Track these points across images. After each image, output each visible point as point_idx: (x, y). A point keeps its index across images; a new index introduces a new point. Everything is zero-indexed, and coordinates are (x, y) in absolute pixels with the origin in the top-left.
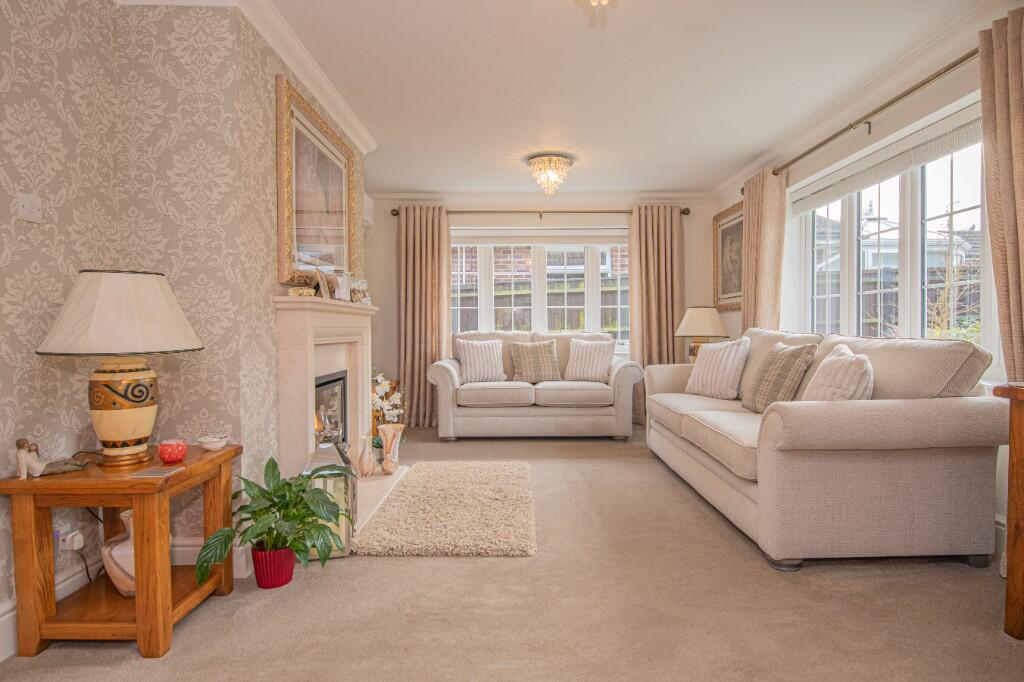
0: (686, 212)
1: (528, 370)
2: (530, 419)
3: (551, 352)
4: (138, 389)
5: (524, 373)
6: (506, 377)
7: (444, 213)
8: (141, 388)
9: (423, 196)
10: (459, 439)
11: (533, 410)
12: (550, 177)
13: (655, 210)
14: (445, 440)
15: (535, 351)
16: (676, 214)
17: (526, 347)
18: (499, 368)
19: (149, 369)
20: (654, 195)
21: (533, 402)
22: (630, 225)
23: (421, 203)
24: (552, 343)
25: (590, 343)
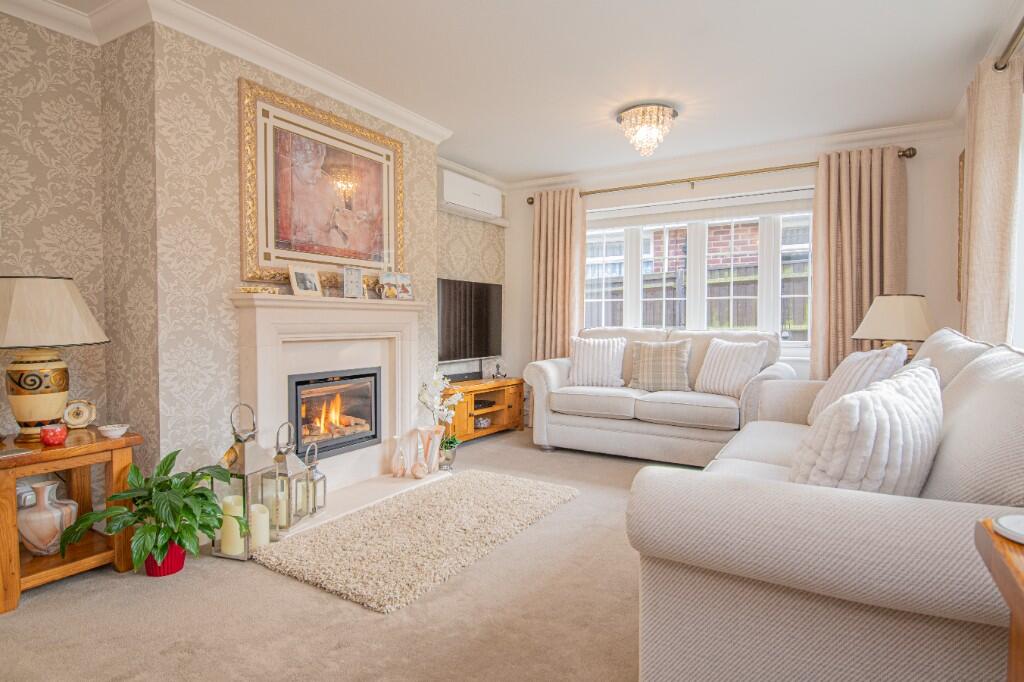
0: (910, 153)
1: (645, 377)
2: (631, 435)
3: (679, 354)
4: (30, 378)
5: (640, 380)
6: (622, 382)
7: (576, 194)
8: (33, 378)
9: (552, 180)
10: (557, 449)
11: (634, 425)
12: (646, 135)
13: (844, 159)
14: (541, 448)
15: (658, 352)
16: (890, 160)
17: (650, 348)
18: (615, 372)
19: (60, 360)
20: (846, 137)
21: (633, 416)
22: (816, 184)
23: (554, 188)
24: (685, 343)
25: (730, 343)
